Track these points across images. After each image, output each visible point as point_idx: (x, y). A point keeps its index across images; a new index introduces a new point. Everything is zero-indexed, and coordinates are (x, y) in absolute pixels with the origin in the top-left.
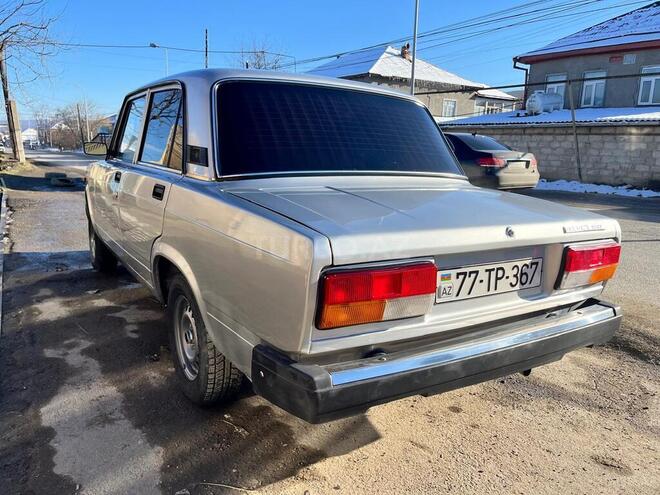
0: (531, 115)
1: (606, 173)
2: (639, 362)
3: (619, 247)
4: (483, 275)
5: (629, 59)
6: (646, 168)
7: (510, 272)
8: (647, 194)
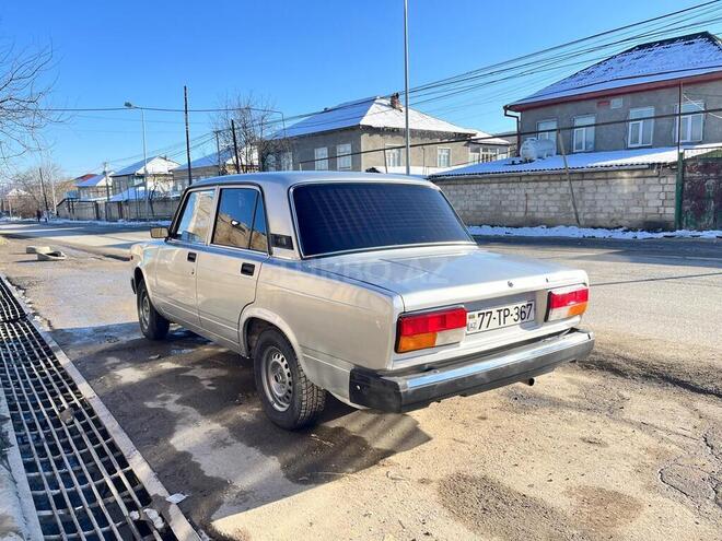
0: (526, 162)
1: (602, 216)
2: (620, 378)
3: (587, 290)
4: (495, 314)
5: (617, 103)
6: (639, 210)
7: (513, 312)
8: (642, 235)
